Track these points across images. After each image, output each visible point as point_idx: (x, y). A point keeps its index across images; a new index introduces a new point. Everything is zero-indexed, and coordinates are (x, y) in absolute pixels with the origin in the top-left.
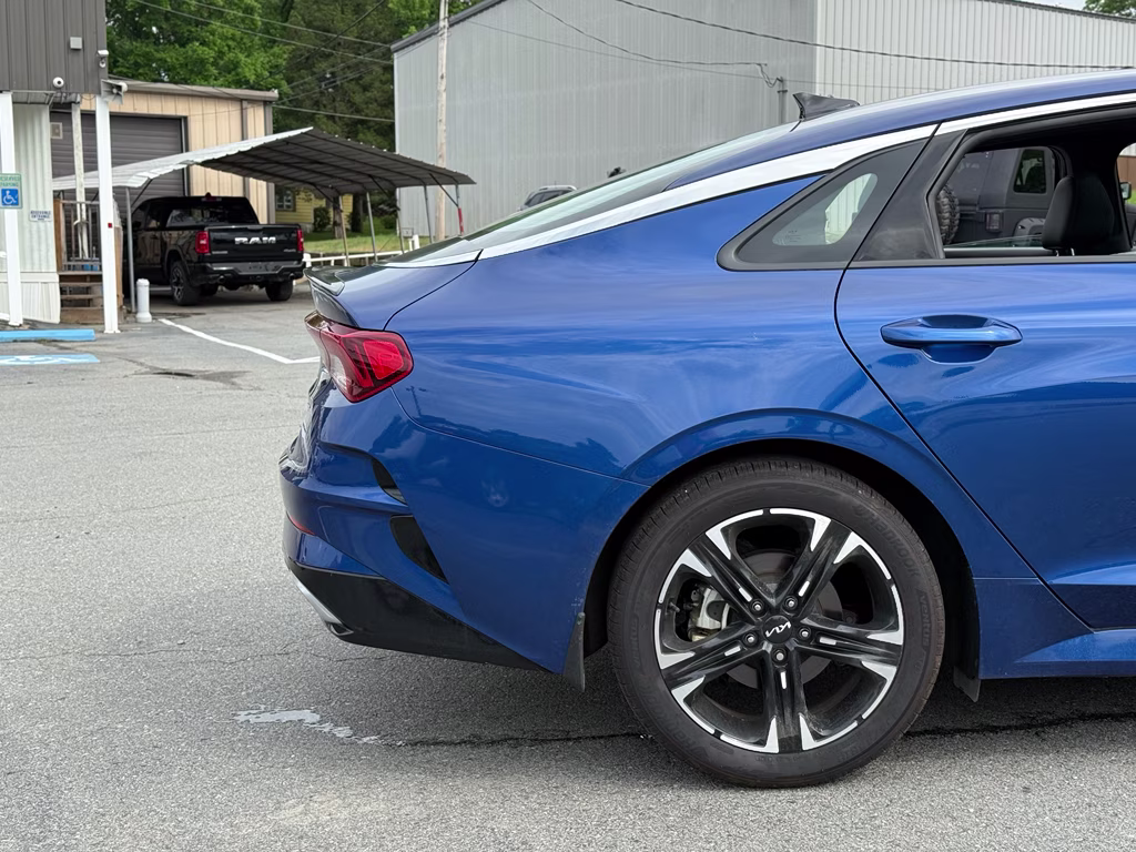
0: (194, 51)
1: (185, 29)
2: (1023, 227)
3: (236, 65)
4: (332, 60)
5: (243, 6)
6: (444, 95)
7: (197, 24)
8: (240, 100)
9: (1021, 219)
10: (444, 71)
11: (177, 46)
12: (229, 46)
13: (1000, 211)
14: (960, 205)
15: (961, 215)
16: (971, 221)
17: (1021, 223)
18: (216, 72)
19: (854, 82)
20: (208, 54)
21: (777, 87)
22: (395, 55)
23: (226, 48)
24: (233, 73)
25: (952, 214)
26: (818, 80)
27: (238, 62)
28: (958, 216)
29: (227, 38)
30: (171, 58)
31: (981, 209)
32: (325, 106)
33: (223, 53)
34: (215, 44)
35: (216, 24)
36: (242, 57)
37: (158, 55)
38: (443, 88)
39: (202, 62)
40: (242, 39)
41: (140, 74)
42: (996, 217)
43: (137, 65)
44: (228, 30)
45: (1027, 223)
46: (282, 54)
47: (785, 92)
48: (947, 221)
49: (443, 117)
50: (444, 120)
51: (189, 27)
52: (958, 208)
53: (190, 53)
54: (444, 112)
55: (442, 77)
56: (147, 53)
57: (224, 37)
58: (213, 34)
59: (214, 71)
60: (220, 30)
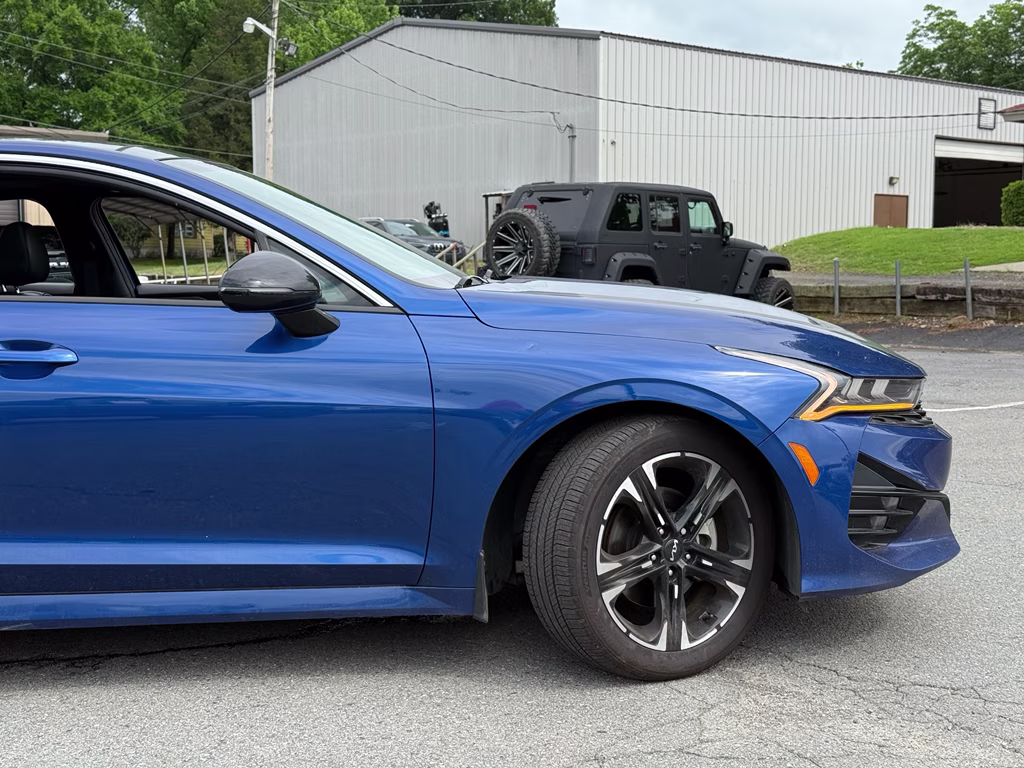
0: (95, 95)
1: (88, 75)
2: (615, 260)
3: (134, 107)
4: (223, 104)
5: (142, 55)
6: (271, 136)
7: (99, 72)
9: (614, 254)
10: (271, 115)
11: (80, 91)
12: (128, 91)
13: (592, 246)
14: (562, 239)
15: (562, 249)
16: (571, 254)
17: (614, 257)
18: (114, 114)
19: (635, 130)
20: (108, 98)
21: (568, 132)
22: (253, 100)
23: (125, 93)
24: (131, 115)
25: (552, 248)
26: (600, 128)
27: (136, 105)
28: (559, 249)
29: (127, 84)
30: (74, 101)
31: (578, 244)
32: (218, 145)
33: (123, 97)
34: (115, 89)
35: (117, 72)
36: (139, 101)
37: (61, 99)
38: (270, 130)
39: (102, 104)
40: (141, 84)
41: (46, 116)
42: (590, 252)
43: (43, 107)
44: (129, 77)
45: (619, 257)
46: (178, 98)
47: (574, 137)
48: (547, 255)
49: (271, 156)
50: (271, 159)
51: (92, 74)
52: (558, 243)
53: (91, 97)
54: (271, 151)
55: (269, 121)
56: (52, 97)
57: (124, 83)
58: (113, 80)
59: (113, 113)
60: (120, 76)
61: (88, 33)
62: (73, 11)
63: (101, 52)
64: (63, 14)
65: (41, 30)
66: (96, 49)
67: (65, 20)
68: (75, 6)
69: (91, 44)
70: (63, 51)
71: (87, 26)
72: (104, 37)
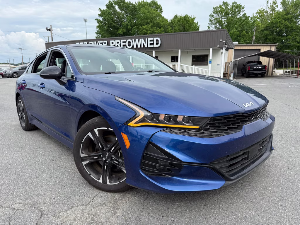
8: (270, 46)
57: (295, 34)
58: (293, 34)
59: (291, 40)
60: (294, 33)
61: (289, 26)
62: (286, 22)
63: (291, 29)
64: (284, 23)
65: (280, 26)
66: (290, 29)
67: (284, 24)
68: (287, 21)
69: (289, 28)
70: (283, 30)
71: (289, 25)
72: (292, 26)
